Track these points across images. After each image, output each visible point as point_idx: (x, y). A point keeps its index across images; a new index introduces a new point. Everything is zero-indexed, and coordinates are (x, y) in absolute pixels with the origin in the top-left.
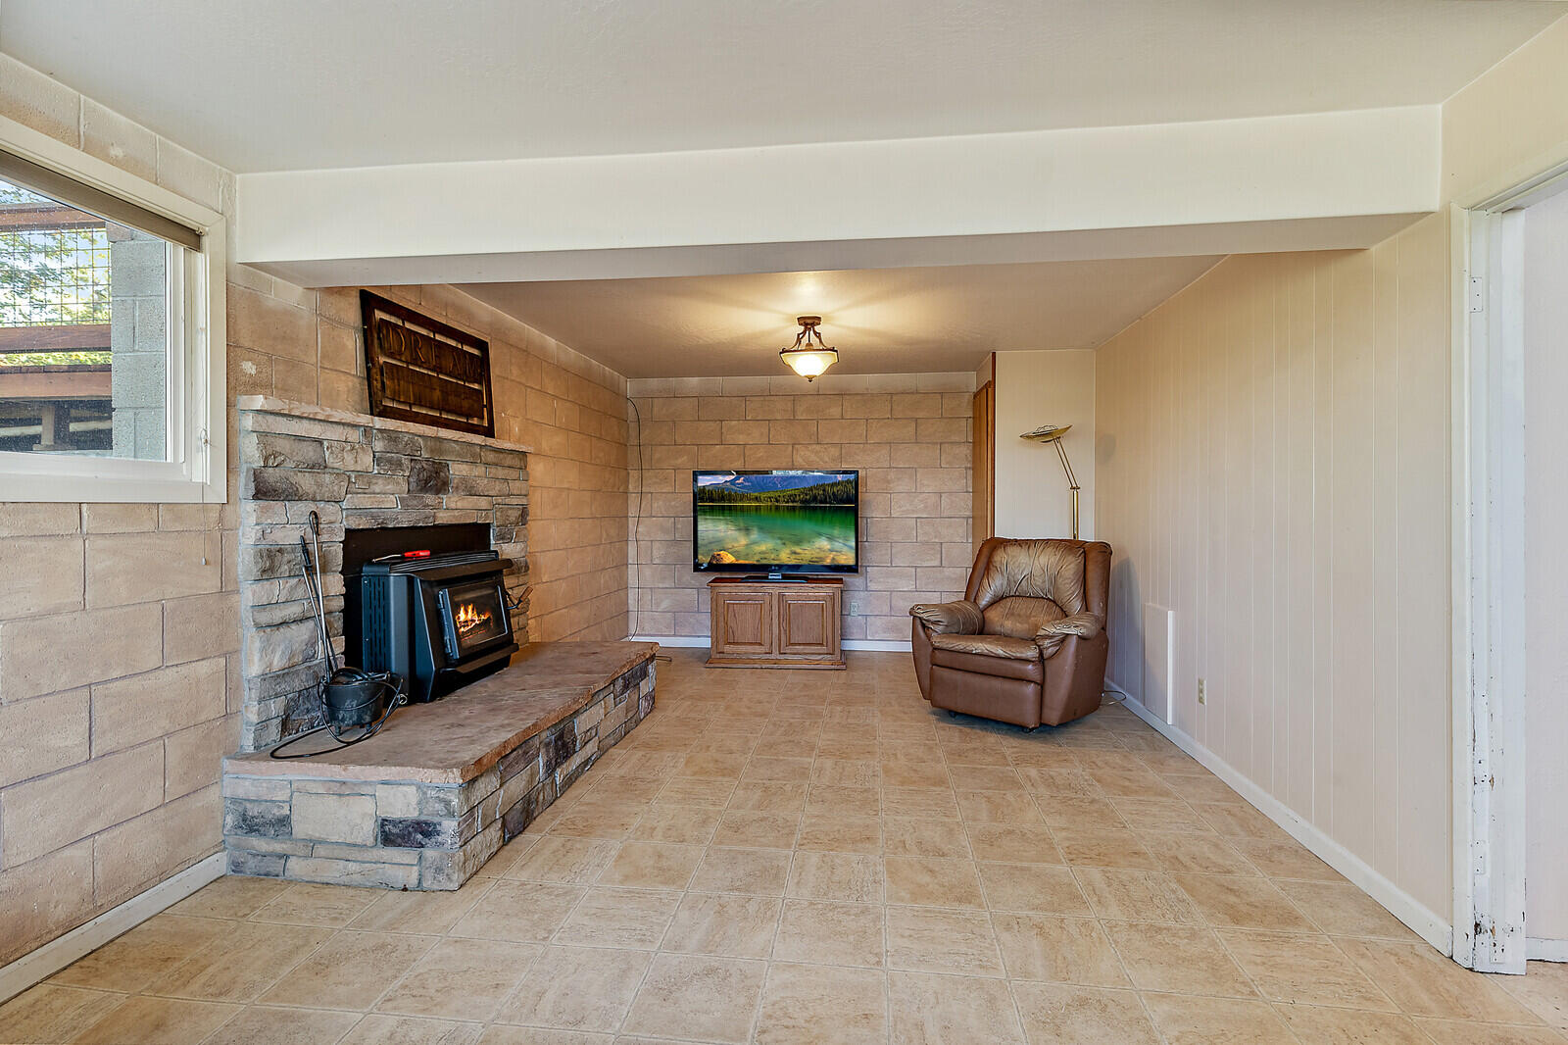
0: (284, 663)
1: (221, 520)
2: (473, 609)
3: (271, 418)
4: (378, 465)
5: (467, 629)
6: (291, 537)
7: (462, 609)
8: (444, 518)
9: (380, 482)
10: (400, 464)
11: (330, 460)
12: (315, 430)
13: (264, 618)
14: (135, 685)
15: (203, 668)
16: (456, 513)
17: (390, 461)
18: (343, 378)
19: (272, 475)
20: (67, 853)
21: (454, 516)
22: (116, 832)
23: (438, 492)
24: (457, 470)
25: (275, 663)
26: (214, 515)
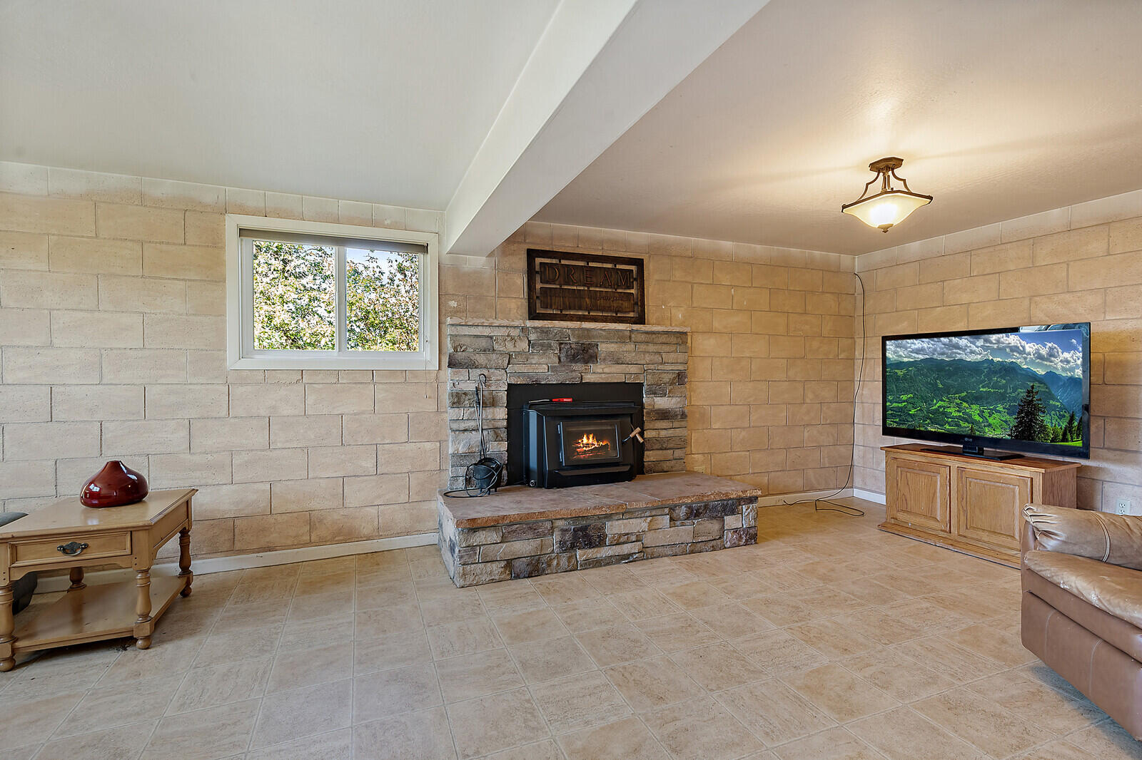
0: (465, 450)
1: (437, 377)
2: (593, 437)
3: (459, 328)
4: (532, 348)
5: (588, 449)
6: (471, 387)
7: (585, 436)
8: (589, 378)
9: (536, 357)
10: (550, 346)
11: (496, 347)
12: (487, 332)
13: (455, 426)
14: (396, 447)
15: (428, 446)
16: (603, 376)
17: (542, 345)
18: (514, 301)
19: (460, 356)
20: (368, 509)
21: (601, 378)
22: (388, 507)
23: (586, 362)
24: (603, 348)
25: (460, 449)
26: (434, 375)
